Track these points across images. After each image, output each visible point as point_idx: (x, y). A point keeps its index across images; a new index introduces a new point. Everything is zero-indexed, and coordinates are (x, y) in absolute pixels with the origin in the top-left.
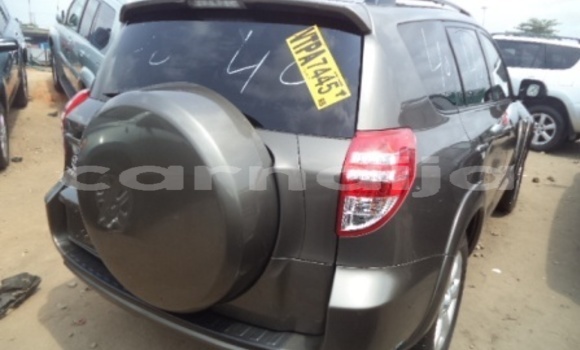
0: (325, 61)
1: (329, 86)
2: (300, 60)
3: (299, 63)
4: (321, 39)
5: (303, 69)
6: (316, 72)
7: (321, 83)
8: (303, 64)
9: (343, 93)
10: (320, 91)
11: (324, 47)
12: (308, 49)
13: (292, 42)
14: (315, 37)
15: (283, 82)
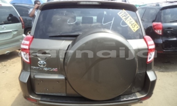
0: (131, 19)
1: (134, 25)
2: (124, 19)
3: (124, 20)
4: (127, 13)
5: (126, 22)
6: (130, 22)
7: (132, 25)
8: (125, 20)
9: (138, 27)
10: (133, 27)
11: (129, 15)
12: (125, 16)
13: (120, 14)
14: (125, 13)
15: (122, 26)
